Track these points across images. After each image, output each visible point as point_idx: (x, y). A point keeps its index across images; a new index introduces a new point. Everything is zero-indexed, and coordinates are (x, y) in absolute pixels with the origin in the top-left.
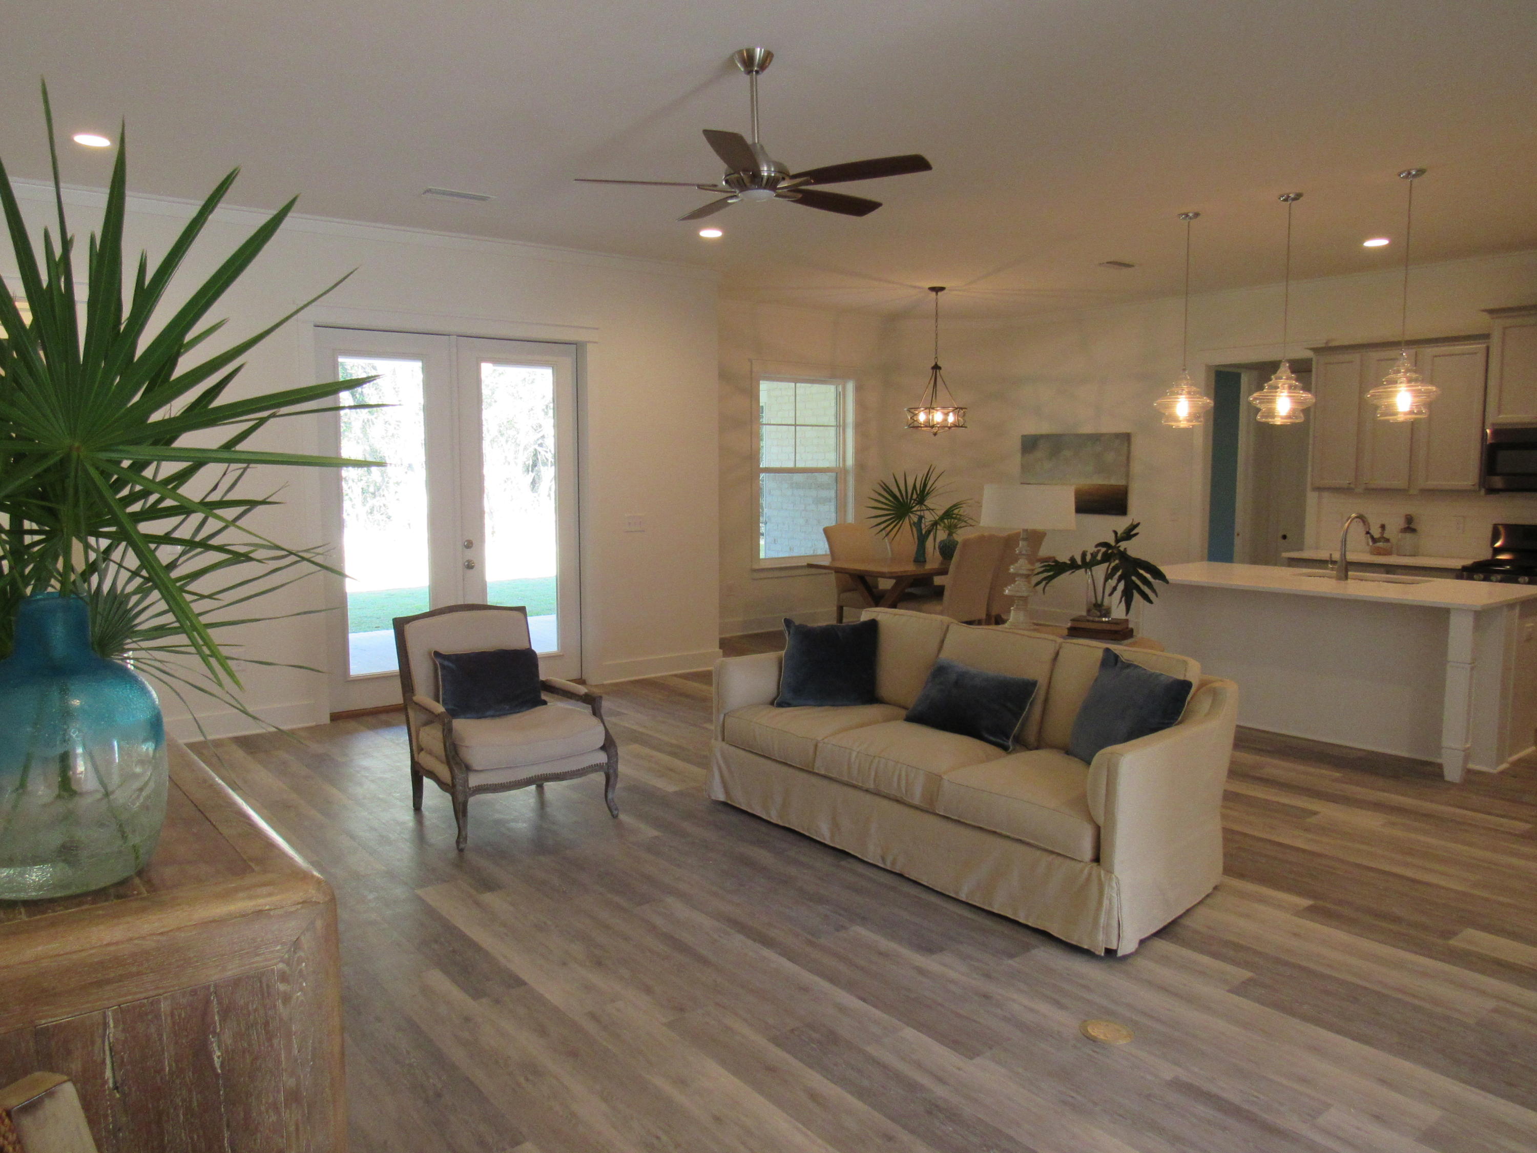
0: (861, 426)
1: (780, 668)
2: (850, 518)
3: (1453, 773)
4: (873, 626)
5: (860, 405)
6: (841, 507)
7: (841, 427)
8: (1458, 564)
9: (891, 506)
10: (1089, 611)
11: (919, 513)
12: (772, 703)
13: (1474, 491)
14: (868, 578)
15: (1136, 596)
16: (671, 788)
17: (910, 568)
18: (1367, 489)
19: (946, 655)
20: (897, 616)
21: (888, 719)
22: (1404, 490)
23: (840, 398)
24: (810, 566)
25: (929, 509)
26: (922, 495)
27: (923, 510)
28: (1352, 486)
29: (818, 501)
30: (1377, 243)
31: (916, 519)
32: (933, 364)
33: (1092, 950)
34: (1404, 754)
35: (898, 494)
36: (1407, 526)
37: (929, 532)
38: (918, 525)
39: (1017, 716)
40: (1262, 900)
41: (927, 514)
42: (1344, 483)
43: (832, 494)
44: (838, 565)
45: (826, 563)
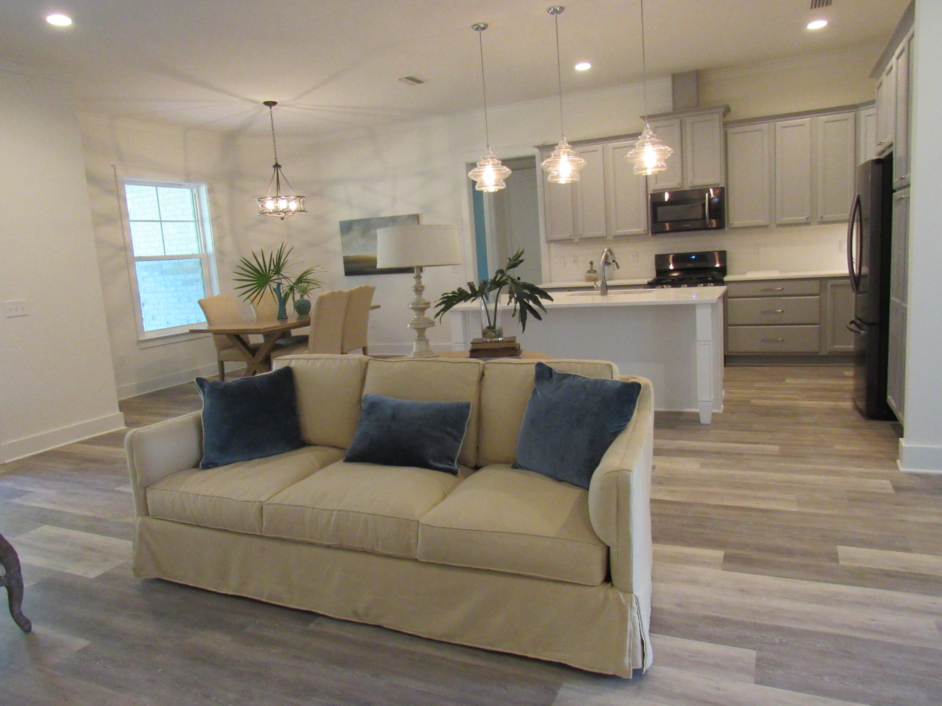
0: (215, 220)
2: (216, 292)
3: (705, 419)
4: (287, 373)
5: (213, 204)
6: (207, 283)
7: (199, 221)
8: (645, 281)
9: (256, 278)
10: (484, 334)
11: (277, 281)
12: (196, 466)
13: (645, 234)
15: (529, 315)
17: (275, 324)
18: (581, 239)
19: (370, 390)
21: (324, 464)
22: (603, 237)
23: (196, 199)
24: (192, 332)
25: (285, 278)
26: (278, 269)
27: (281, 279)
28: (572, 237)
29: (186, 283)
30: (583, 67)
31: (274, 286)
32: (274, 164)
33: (618, 675)
35: (260, 270)
36: (605, 261)
37: (287, 295)
38: (277, 290)
41: (284, 281)
42: (567, 235)
43: (199, 276)
44: (214, 328)
45: (205, 327)
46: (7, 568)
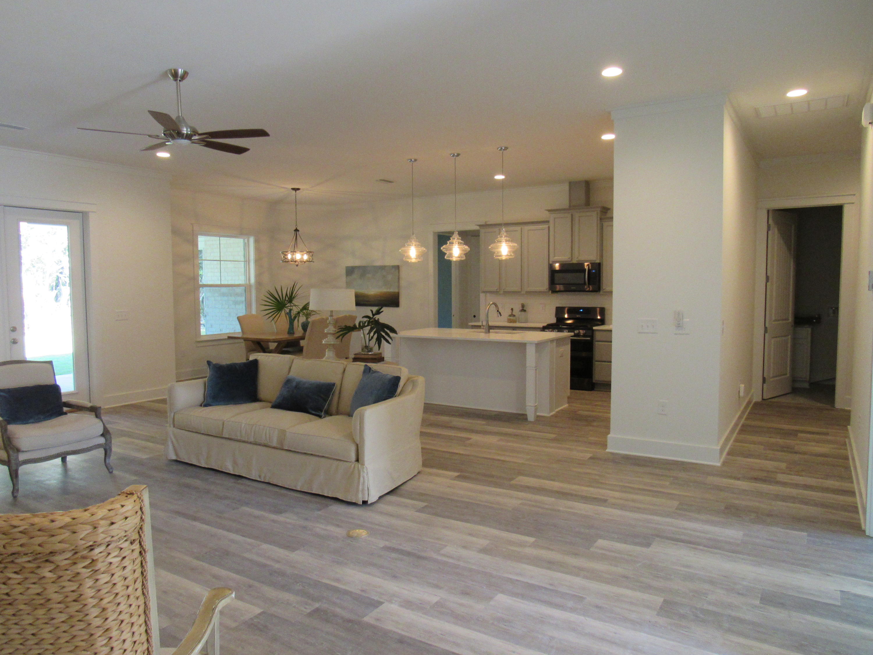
0: (258, 261)
1: (205, 386)
2: (254, 312)
3: (531, 417)
4: (255, 363)
5: (257, 250)
6: (248, 305)
7: (247, 261)
8: (541, 325)
9: (275, 304)
10: (362, 349)
11: (289, 307)
12: (201, 406)
13: (547, 292)
14: (262, 343)
15: (383, 341)
16: (145, 456)
17: (285, 336)
18: (504, 292)
19: (293, 374)
20: (267, 357)
21: (263, 408)
22: (519, 292)
23: (246, 246)
24: (230, 338)
25: (295, 306)
26: (291, 299)
27: (292, 306)
28: (498, 290)
29: (236, 303)
30: (499, 177)
31: (288, 311)
32: (295, 229)
33: (357, 502)
34: (515, 412)
35: (279, 299)
36: (522, 309)
37: (295, 317)
38: (289, 314)
39: (326, 401)
40: (437, 475)
41: (294, 307)
42: (495, 289)
43: (243, 299)
44: (245, 336)
45: (240, 335)
46: (106, 440)
